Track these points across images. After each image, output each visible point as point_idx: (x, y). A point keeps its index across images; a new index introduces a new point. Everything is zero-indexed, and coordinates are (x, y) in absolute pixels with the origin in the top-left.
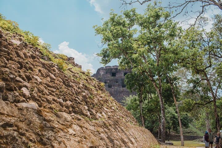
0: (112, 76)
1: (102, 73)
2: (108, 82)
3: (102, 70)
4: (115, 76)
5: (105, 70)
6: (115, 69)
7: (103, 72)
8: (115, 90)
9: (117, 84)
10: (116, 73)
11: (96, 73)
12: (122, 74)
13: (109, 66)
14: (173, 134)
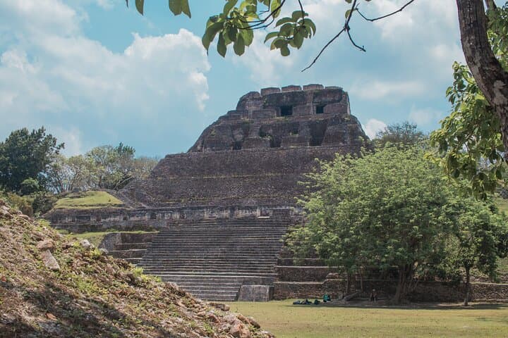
0: (282, 116)
1: (252, 108)
2: (271, 131)
3: (253, 99)
4: (291, 114)
5: (260, 99)
6: (288, 95)
7: (255, 105)
8: (288, 154)
9: (297, 135)
10: (291, 107)
11: (235, 109)
12: (309, 107)
13: (272, 88)
14: (478, 282)
